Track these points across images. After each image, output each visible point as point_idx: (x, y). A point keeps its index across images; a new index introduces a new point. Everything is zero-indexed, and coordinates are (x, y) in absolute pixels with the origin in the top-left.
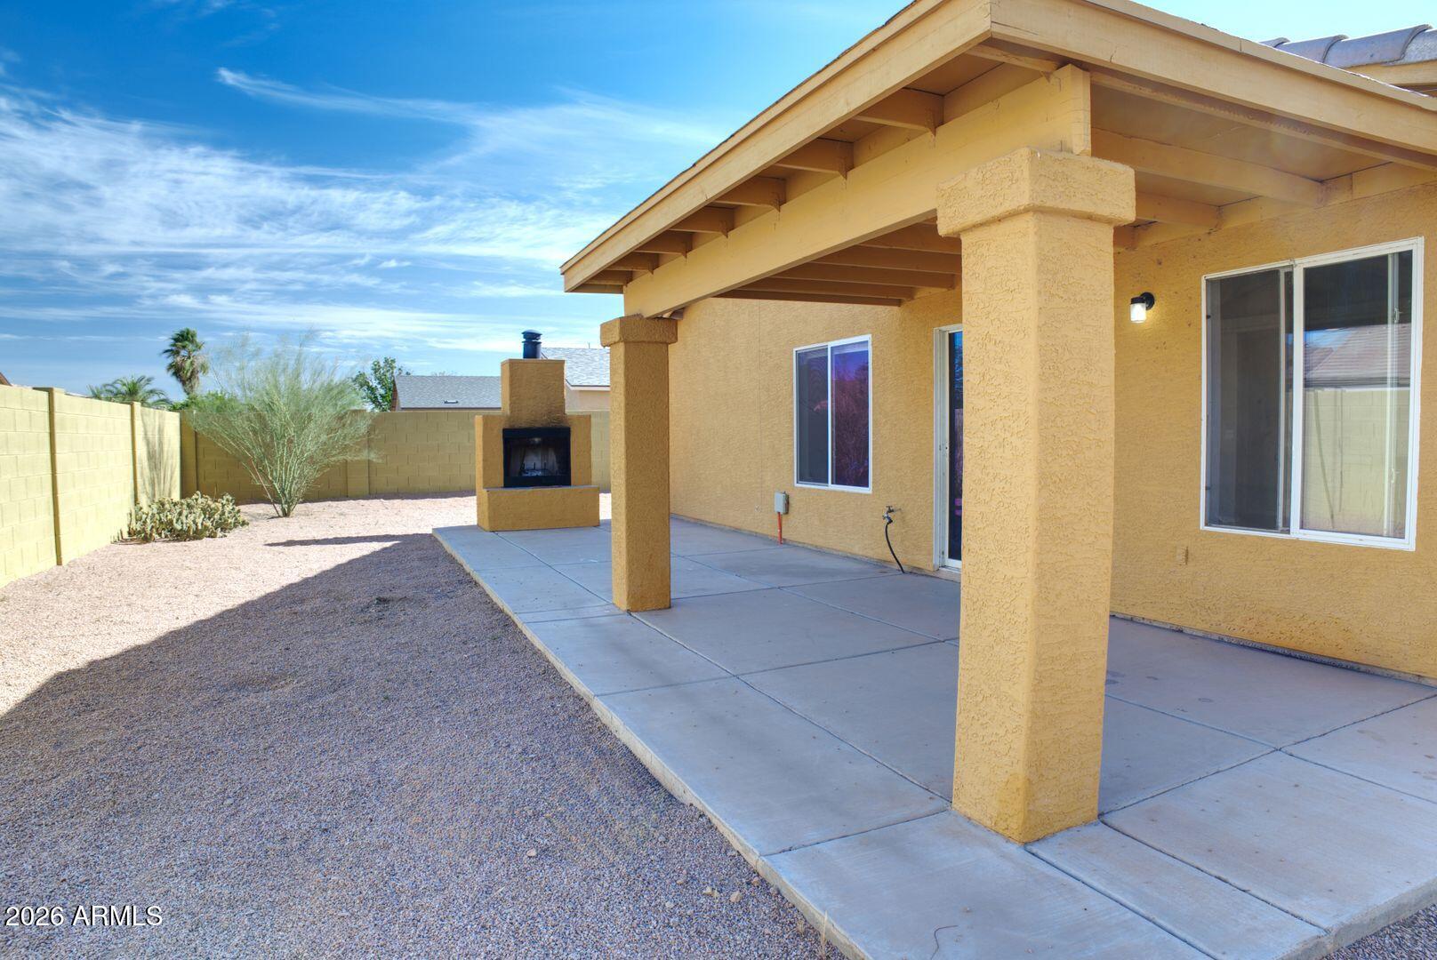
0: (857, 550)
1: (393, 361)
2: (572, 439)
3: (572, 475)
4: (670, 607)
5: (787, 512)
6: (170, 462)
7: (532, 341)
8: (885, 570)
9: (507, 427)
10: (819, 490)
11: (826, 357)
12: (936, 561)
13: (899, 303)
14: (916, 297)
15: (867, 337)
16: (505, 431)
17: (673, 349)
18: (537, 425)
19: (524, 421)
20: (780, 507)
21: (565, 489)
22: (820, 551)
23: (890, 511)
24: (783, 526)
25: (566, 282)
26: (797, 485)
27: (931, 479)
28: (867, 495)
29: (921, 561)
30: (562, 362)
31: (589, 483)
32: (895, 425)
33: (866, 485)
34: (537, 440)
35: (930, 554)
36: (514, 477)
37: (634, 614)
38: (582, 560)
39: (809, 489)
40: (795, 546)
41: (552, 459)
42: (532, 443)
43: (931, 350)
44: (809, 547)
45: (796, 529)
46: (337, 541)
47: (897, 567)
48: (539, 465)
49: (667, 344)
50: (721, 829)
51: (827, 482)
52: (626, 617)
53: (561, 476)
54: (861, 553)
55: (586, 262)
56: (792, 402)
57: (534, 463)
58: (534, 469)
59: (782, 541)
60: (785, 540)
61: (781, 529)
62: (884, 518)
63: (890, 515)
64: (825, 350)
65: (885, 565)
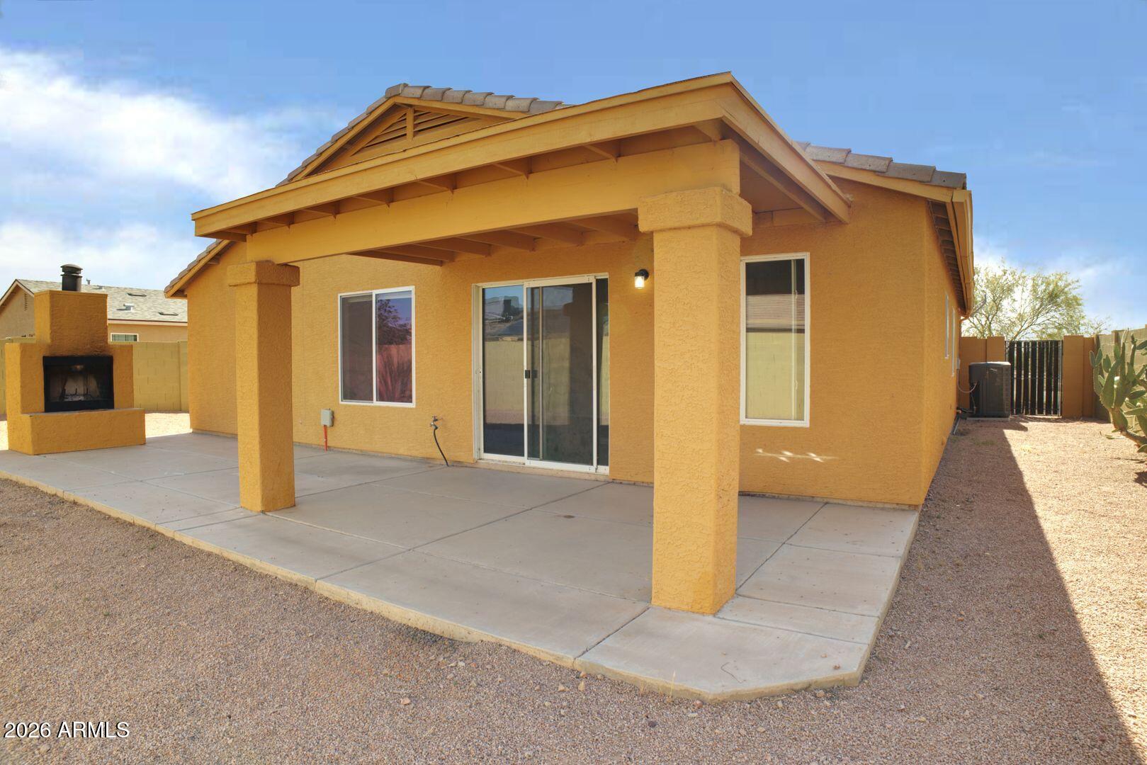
0: (402, 451)
2: (115, 367)
3: (115, 399)
4: (295, 506)
5: (333, 425)
7: (71, 275)
8: (431, 465)
9: (47, 354)
10: (363, 406)
11: (371, 301)
12: (475, 456)
13: (441, 263)
14: (457, 260)
15: (412, 288)
16: (45, 358)
17: (295, 291)
18: (80, 354)
19: (65, 349)
20: (326, 420)
21: (111, 411)
22: (363, 453)
23: (436, 420)
24: (328, 436)
25: (197, 227)
26: (341, 402)
27: (470, 395)
28: (411, 409)
29: (462, 456)
30: (106, 296)
31: (132, 406)
32: (437, 355)
33: (409, 400)
34: (78, 367)
35: (471, 450)
36: (56, 403)
37: (268, 513)
38: (166, 473)
39: (355, 406)
40: (342, 451)
41: (93, 384)
42: (73, 370)
43: (470, 300)
44: (354, 451)
45: (339, 438)
47: (444, 462)
48: (80, 391)
49: (290, 286)
50: (524, 650)
51: (372, 400)
52: (262, 516)
53: (104, 400)
54: (406, 453)
55: (234, 212)
56: (337, 337)
57: (75, 389)
58: (75, 395)
59: (327, 448)
60: (329, 447)
61: (326, 438)
62: (431, 425)
63: (435, 423)
64: (371, 296)
65: (429, 461)
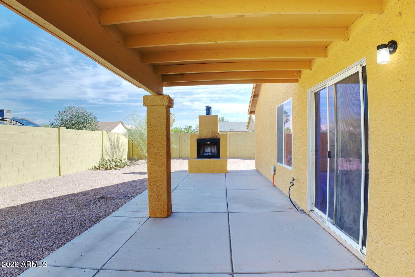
1: (224, 118)
2: (220, 142)
3: (221, 155)
4: (167, 217)
5: (275, 174)
6: (122, 147)
7: (208, 109)
8: (292, 207)
9: (198, 138)
12: (309, 208)
13: (297, 81)
14: (302, 77)
15: (291, 99)
16: (197, 139)
18: (208, 138)
19: (203, 136)
23: (293, 180)
24: (274, 179)
26: (277, 164)
27: (307, 166)
28: (291, 171)
29: (304, 206)
33: (291, 166)
34: (208, 142)
35: (306, 203)
36: (201, 155)
39: (280, 165)
40: (276, 188)
42: (207, 144)
43: (306, 102)
45: (276, 181)
46: (138, 173)
48: (209, 151)
51: (283, 163)
53: (217, 156)
56: (276, 129)
59: (274, 185)
62: (291, 183)
63: (293, 182)
